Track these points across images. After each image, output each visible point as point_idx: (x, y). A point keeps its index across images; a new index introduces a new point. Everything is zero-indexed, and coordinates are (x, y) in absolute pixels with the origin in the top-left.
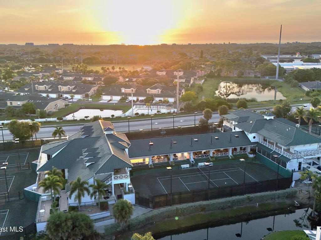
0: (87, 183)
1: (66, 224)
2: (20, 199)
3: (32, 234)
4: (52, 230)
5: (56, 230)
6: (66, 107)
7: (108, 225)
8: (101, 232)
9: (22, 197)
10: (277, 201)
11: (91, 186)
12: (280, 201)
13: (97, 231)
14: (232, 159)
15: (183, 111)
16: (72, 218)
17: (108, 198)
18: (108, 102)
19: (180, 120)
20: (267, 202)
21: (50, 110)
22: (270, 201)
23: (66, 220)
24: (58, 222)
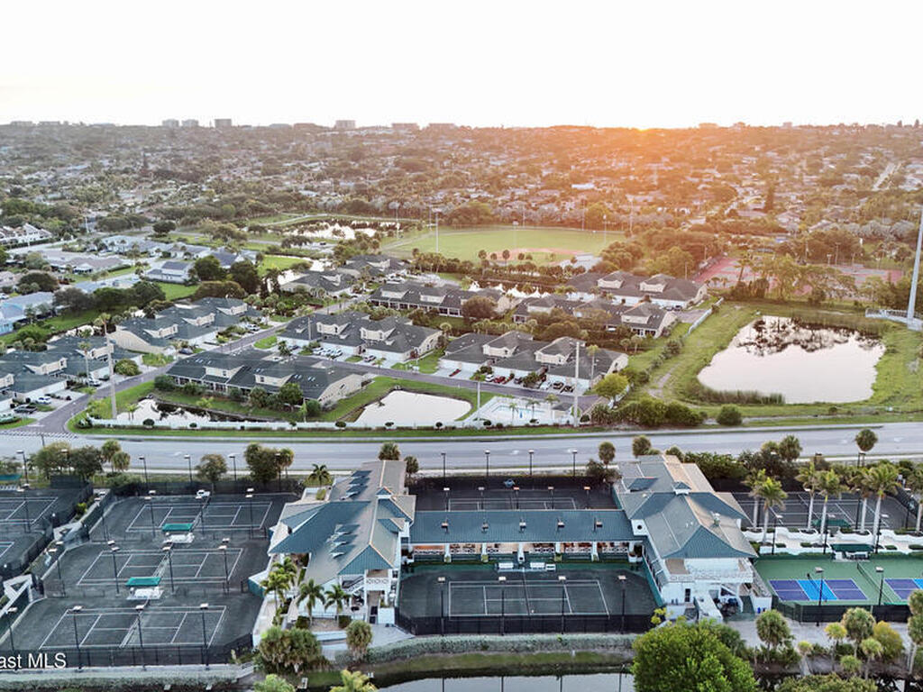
0: (323, 589)
1: (282, 644)
2: (242, 592)
3: (247, 648)
4: (265, 648)
5: (269, 649)
6: (365, 387)
7: (339, 651)
8: (331, 658)
9: (245, 589)
10: (611, 651)
11: (327, 592)
12: (617, 651)
13: (326, 657)
14: (595, 562)
15: (588, 423)
16: (290, 637)
17: (357, 609)
18: (451, 375)
19: (567, 449)
20: (593, 651)
21: (329, 399)
22: (599, 650)
23: (283, 638)
24: (272, 640)
